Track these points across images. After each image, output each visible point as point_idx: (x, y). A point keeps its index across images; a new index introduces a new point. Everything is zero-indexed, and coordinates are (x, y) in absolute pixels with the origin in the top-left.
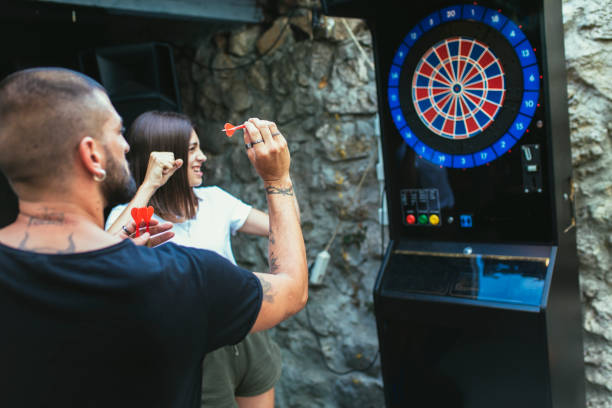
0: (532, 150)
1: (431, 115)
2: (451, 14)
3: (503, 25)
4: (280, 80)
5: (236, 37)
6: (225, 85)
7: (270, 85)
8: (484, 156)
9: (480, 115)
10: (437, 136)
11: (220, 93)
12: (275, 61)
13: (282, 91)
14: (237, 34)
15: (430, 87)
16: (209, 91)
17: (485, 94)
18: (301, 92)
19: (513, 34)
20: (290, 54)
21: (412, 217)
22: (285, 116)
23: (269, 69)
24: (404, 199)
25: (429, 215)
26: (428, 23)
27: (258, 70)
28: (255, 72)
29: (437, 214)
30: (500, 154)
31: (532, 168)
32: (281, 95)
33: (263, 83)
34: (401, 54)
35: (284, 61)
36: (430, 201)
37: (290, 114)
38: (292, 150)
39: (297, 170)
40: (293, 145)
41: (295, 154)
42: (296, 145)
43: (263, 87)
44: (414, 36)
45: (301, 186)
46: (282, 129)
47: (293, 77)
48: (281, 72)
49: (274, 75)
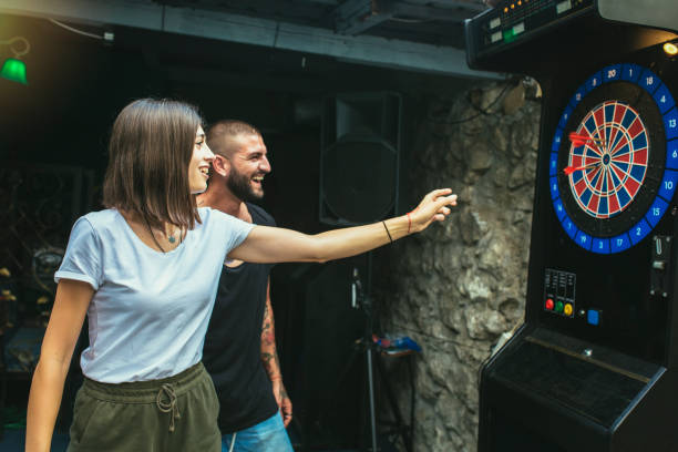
0: (663, 242)
1: (581, 186)
2: (612, 73)
3: (656, 88)
4: (517, 143)
5: (487, 94)
6: (467, 142)
7: (509, 146)
8: (620, 241)
9: (622, 193)
10: (583, 211)
11: (462, 150)
12: (515, 122)
13: (517, 153)
14: (488, 91)
15: (584, 156)
16: (454, 146)
17: (630, 169)
18: (532, 157)
19: (663, 100)
20: (529, 114)
21: (551, 302)
22: (515, 181)
23: (511, 128)
24: (548, 280)
25: (565, 303)
26: (592, 82)
27: (501, 130)
28: (498, 132)
29: (571, 304)
30: (635, 242)
31: (658, 264)
32: (517, 157)
33: (503, 144)
34: (566, 116)
35: (523, 122)
36: (568, 286)
37: (519, 180)
38: (517, 218)
39: (517, 240)
40: (519, 212)
41: (519, 224)
42: (523, 215)
43: (504, 148)
44: (578, 97)
45: (516, 258)
46: (511, 194)
47: (529, 139)
48: (519, 133)
49: (513, 136)
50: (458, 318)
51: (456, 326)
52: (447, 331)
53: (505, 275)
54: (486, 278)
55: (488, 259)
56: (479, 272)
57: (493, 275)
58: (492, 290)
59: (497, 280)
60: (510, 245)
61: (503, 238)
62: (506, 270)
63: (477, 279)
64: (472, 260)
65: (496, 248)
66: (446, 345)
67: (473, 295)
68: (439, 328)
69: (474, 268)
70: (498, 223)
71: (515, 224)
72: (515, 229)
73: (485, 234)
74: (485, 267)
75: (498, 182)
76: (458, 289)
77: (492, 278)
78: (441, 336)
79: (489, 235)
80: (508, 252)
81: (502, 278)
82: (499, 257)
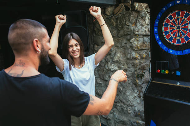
2: (178, 2)
4: (120, 23)
7: (117, 25)
8: (187, 51)
12: (119, 17)
13: (120, 26)
14: (108, 8)
15: (169, 27)
17: (189, 30)
18: (126, 27)
20: (124, 15)
21: (159, 70)
23: (117, 19)
25: (165, 70)
26: (170, 5)
27: (113, 20)
29: (168, 70)
32: (120, 28)
33: (115, 24)
35: (122, 17)
37: (122, 34)
38: (122, 45)
39: (123, 52)
40: (123, 44)
41: (123, 47)
42: (124, 44)
43: (115, 25)
44: (164, 9)
45: (124, 57)
46: (119, 39)
47: (124, 22)
48: (120, 20)
49: (118, 21)
50: (107, 77)
51: (107, 79)
52: (103, 81)
53: (122, 62)
54: (116, 64)
55: (116, 59)
56: (113, 62)
57: (118, 63)
58: (118, 67)
59: (120, 64)
60: (122, 53)
61: (119, 52)
62: (122, 61)
63: (113, 65)
64: (110, 59)
65: (118, 55)
66: (103, 85)
67: (112, 70)
68: (100, 80)
69: (111, 62)
70: (116, 48)
71: (122, 47)
72: (122, 49)
73: (113, 51)
74: (115, 61)
75: (114, 36)
76: (106, 68)
77: (118, 64)
78: (101, 83)
79: (114, 51)
80: (122, 56)
81: (121, 63)
82: (120, 58)
